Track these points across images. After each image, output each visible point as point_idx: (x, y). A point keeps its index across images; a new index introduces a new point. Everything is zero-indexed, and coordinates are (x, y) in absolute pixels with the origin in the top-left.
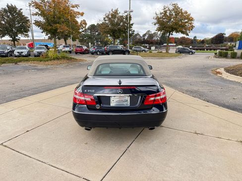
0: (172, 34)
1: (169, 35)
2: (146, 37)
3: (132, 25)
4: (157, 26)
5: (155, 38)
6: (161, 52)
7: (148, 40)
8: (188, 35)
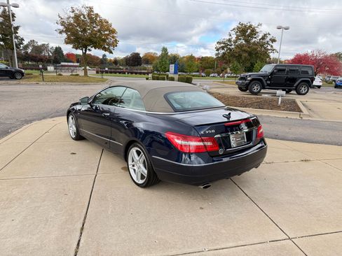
0: (89, 50)
1: (86, 51)
2: (29, 51)
3: (17, 28)
4: (65, 35)
5: (45, 53)
6: (77, 75)
7: (34, 54)
8: (111, 52)
